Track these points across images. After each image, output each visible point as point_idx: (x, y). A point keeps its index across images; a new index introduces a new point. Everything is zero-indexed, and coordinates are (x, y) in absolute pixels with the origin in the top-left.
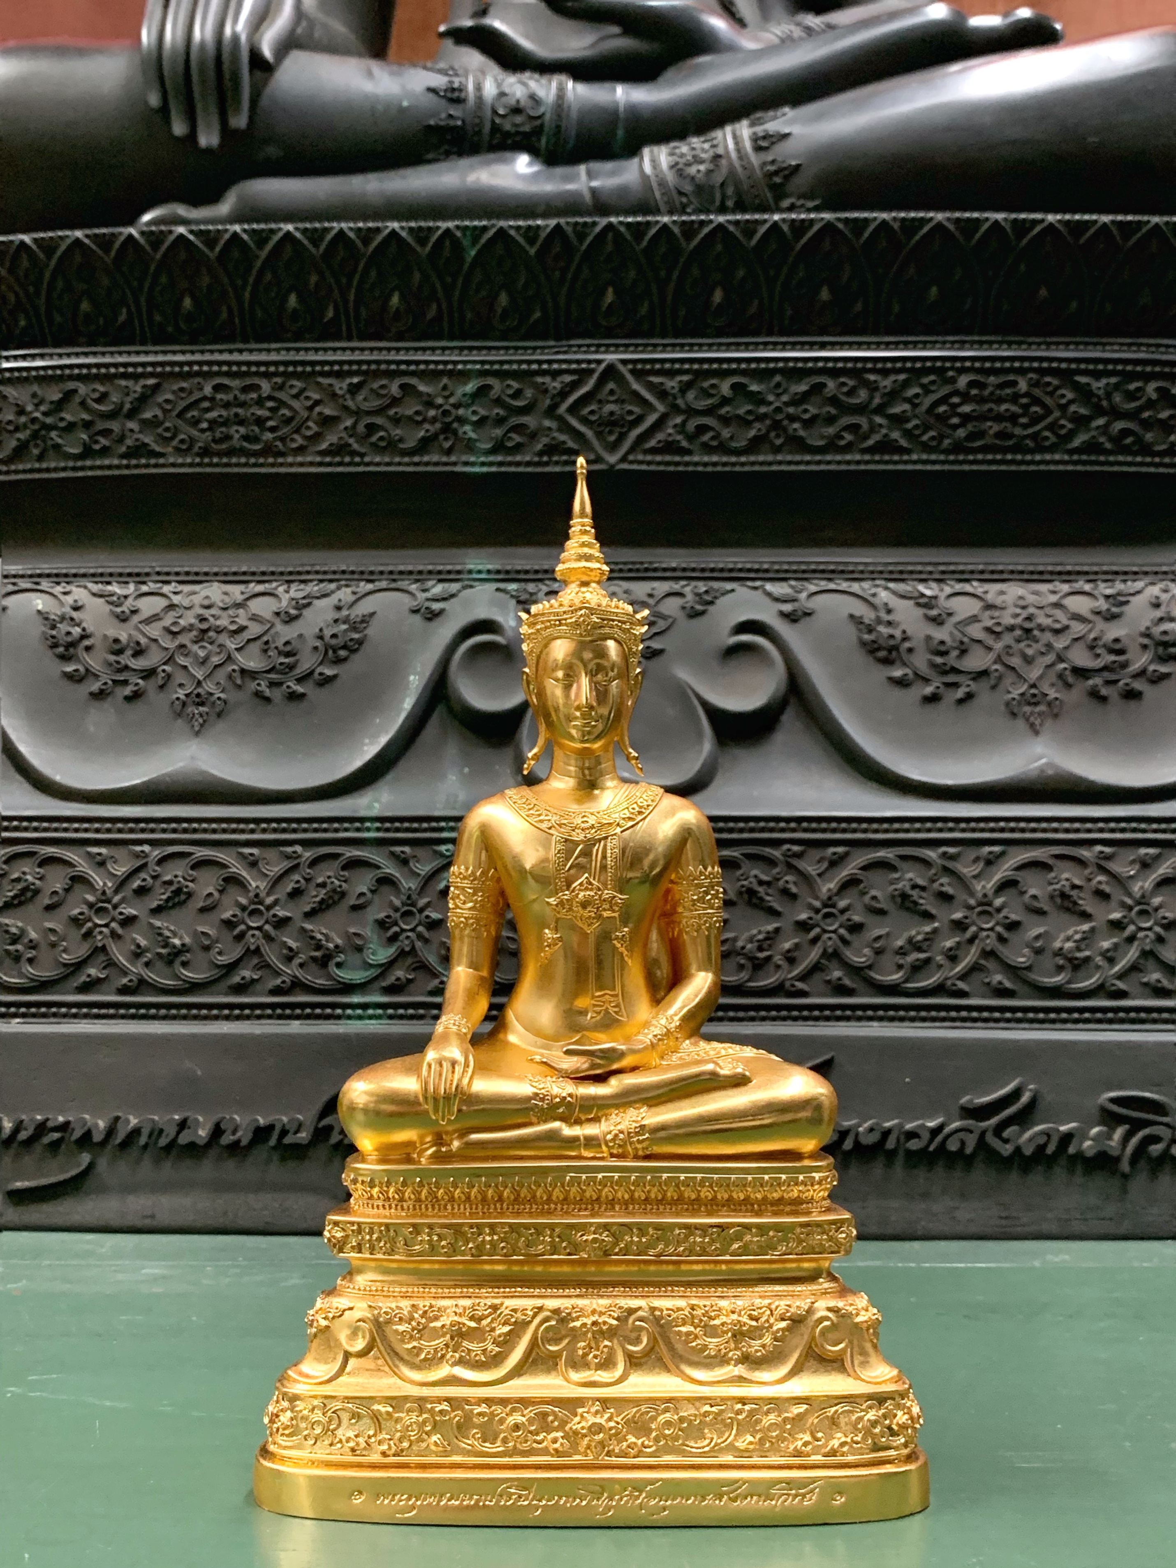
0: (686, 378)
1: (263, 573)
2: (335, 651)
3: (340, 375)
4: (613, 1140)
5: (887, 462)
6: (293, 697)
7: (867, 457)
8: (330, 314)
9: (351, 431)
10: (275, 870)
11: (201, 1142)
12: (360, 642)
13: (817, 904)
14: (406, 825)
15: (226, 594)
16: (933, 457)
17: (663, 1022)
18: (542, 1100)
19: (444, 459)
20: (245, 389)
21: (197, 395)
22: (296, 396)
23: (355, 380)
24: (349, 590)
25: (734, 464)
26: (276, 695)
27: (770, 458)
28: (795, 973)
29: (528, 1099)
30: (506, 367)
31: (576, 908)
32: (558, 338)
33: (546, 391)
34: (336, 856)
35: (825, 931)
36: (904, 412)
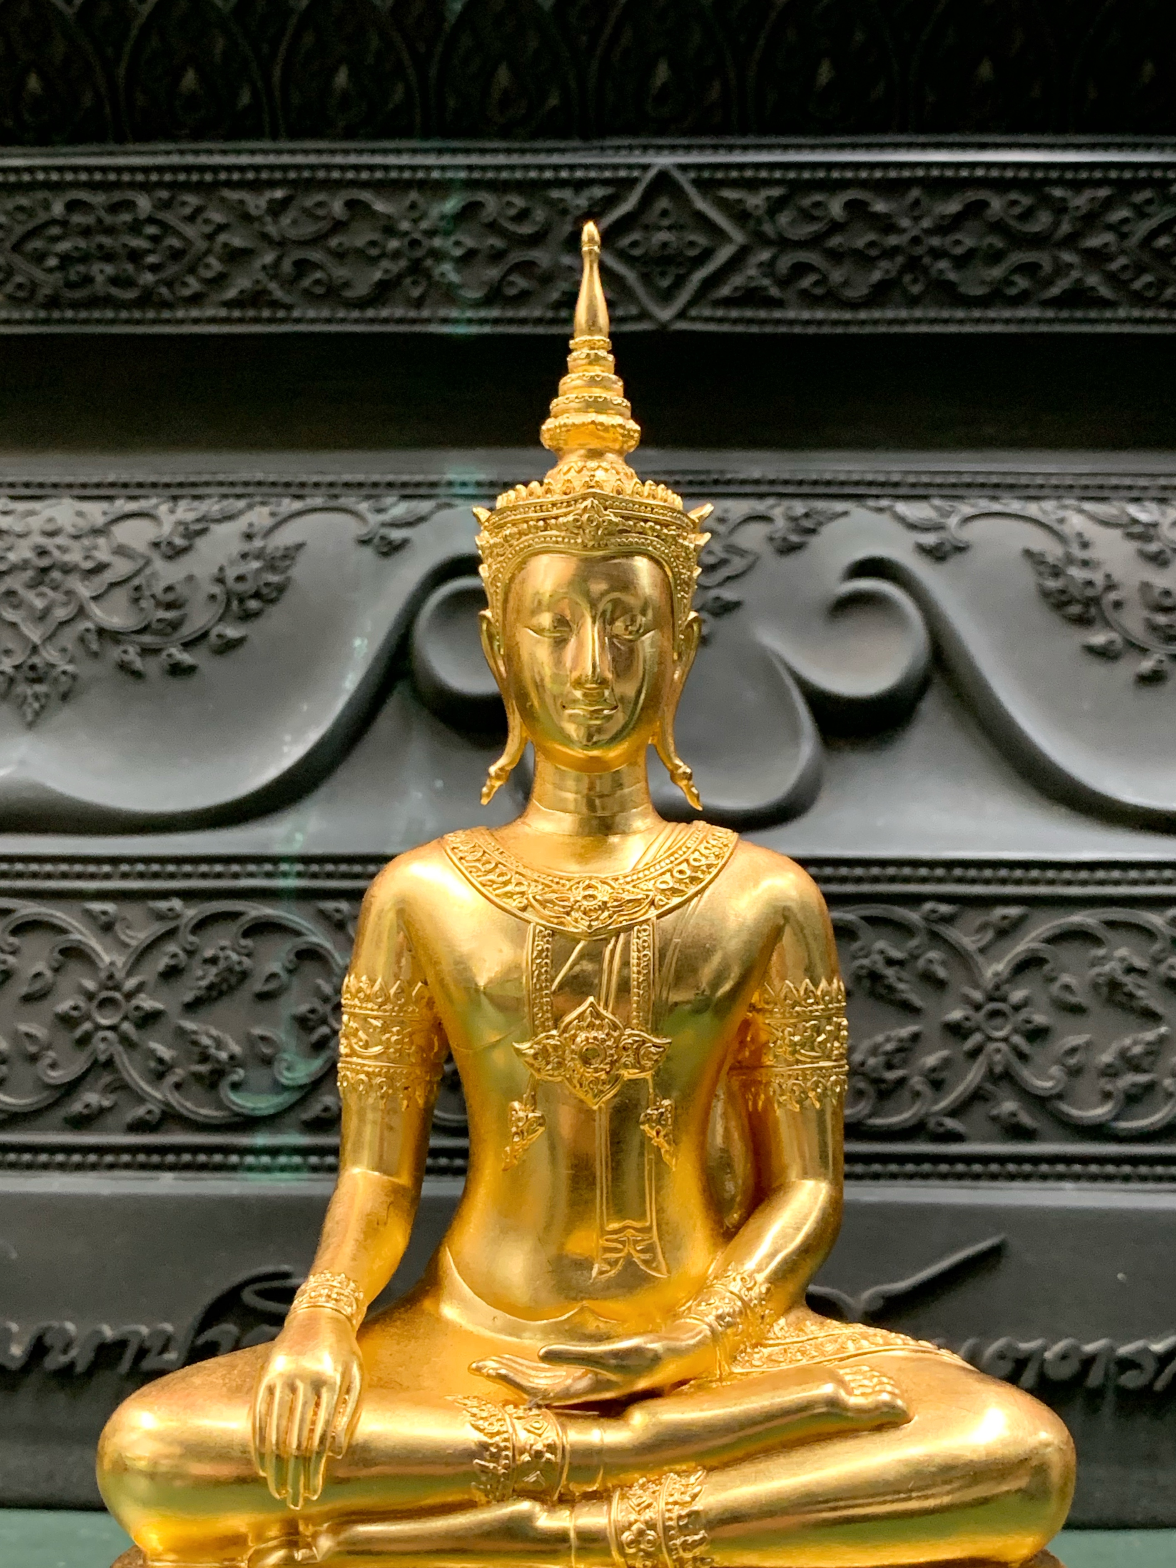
0: (776, 192)
1: (140, 485)
2: (241, 601)
3: (256, 186)
4: (635, 1542)
5: (1080, 321)
6: (177, 670)
7: (1050, 314)
8: (245, 98)
9: (273, 271)
10: (139, 936)
11: (14, 1366)
12: (281, 589)
13: (978, 996)
14: (343, 868)
15: (80, 514)
16: (1149, 314)
17: (736, 1286)
18: (495, 1457)
19: (412, 314)
20: (114, 208)
21: (42, 217)
22: (191, 219)
23: (279, 194)
24: (266, 510)
25: (847, 323)
26: (152, 667)
27: (903, 314)
28: (943, 1104)
29: (469, 1454)
30: (505, 175)
31: (573, 1063)
32: (585, 137)
33: (564, 212)
34: (234, 916)
35: (990, 1039)
36: (1106, 245)
